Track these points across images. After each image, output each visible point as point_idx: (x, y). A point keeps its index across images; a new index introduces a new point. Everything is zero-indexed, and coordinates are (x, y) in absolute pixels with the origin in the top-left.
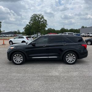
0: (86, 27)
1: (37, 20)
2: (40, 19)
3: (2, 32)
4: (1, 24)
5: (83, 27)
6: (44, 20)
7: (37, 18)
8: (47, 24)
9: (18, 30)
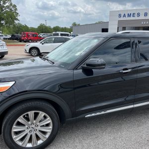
0: (79, 25)
2: (2, 3)
5: (75, 24)
8: (18, 14)
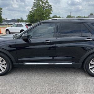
1: (41, 5)
2: (44, 4)
3: (4, 19)
4: (2, 11)
5: (92, 14)
6: (49, 5)
7: (40, 3)
8: (52, 10)
9: (21, 18)
